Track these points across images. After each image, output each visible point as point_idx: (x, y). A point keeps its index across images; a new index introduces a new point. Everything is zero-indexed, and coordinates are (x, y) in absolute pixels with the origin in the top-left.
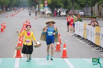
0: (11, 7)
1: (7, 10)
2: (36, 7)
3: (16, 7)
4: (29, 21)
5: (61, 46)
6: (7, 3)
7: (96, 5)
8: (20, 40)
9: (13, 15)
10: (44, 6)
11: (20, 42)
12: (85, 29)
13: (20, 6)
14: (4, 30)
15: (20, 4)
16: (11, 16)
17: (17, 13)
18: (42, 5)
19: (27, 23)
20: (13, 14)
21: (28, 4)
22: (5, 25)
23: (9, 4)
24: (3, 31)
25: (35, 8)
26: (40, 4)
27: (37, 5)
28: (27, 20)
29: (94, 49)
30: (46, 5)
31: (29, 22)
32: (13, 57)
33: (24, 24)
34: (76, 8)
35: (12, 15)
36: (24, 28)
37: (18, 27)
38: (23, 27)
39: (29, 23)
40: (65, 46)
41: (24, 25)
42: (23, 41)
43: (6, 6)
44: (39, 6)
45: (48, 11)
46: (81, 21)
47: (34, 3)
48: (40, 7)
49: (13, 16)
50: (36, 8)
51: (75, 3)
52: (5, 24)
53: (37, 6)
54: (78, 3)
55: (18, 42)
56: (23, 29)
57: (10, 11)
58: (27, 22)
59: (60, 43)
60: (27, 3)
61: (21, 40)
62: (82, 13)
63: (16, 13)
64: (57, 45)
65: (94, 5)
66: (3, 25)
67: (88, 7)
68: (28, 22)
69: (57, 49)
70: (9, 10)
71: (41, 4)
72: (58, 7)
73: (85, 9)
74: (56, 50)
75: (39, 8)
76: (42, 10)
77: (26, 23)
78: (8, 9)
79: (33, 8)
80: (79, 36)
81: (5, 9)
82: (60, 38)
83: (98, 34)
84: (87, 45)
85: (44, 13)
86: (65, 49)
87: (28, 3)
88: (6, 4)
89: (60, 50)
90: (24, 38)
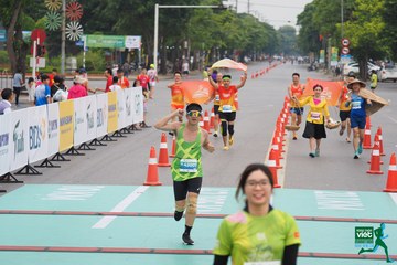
0: (253, 54)
2: (319, 54)
3: (267, 54)
5: (382, 160)
8: (275, 142)
9: (257, 75)
10: (340, 54)
11: (276, 147)
13: (276, 52)
15: (278, 45)
16: (253, 77)
17: (267, 70)
18: (334, 51)
20: (259, 73)
21: (299, 47)
23: (249, 45)
25: (315, 57)
26: (329, 48)
27: (320, 49)
30: (346, 50)
33: (286, 99)
35: (255, 74)
36: (286, 111)
40: (393, 162)
42: (283, 143)
43: (242, 50)
44: (326, 53)
45: (349, 66)
47: (314, 44)
48: (329, 54)
50: (319, 58)
53: (322, 52)
56: (283, 111)
59: (381, 152)
60: (296, 44)
61: (279, 140)
64: (373, 157)
69: (371, 169)
71: (333, 46)
72: (377, 56)
74: (369, 171)
75: (326, 58)
76: (334, 63)
78: (246, 59)
79: (312, 56)
81: (237, 58)
82: (380, 137)
85: (338, 71)
87: (299, 44)
88: (240, 44)
89: (379, 169)
90: (285, 137)
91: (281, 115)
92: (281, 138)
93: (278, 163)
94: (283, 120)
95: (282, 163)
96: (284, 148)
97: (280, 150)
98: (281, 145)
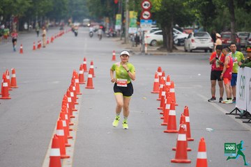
0: (35, 20)
1: (21, 29)
2: (114, 20)
4: (92, 64)
6: (24, 7)
8: (59, 126)
9: (39, 46)
10: (140, 19)
11: (61, 133)
14: (10, 92)
16: (34, 47)
17: (52, 39)
18: (132, 15)
19: (85, 69)
21: (90, 11)
22: (14, 76)
23: (29, 9)
24: (8, 95)
25: (110, 23)
26: (127, 12)
27: (116, 13)
28: (85, 63)
30: (146, 15)
31: (92, 67)
33: (74, 73)
35: (36, 45)
36: (74, 88)
38: (73, 84)
39: (91, 71)
41: (73, 79)
42: (71, 127)
43: (21, 16)
44: (123, 19)
45: (151, 34)
47: (109, 8)
48: (127, 19)
52: (13, 72)
53: (119, 17)
55: (54, 134)
56: (71, 89)
58: (84, 67)
59: (188, 136)
60: (87, 8)
61: (64, 124)
63: (50, 40)
64: (179, 142)
66: (8, 77)
68: (88, 70)
69: (177, 157)
70: (28, 30)
71: (131, 10)
74: (173, 159)
75: (123, 25)
76: (132, 30)
77: (81, 72)
78: (26, 26)
81: (15, 25)
86: (202, 155)
87: (90, 8)
88: (18, 9)
90: (73, 121)
91: (68, 94)
92: (68, 121)
93: (63, 152)
94: (69, 100)
95: (69, 151)
96: (72, 134)
97: (67, 136)
98: (67, 130)
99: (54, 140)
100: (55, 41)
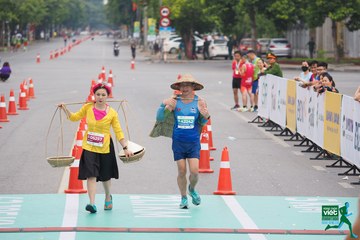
0: (51, 29)
1: (37, 38)
2: (132, 27)
3: (68, 29)
4: (111, 73)
5: (212, 155)
6: (40, 15)
7: (328, 23)
8: (79, 137)
9: (57, 55)
10: (158, 26)
12: (291, 101)
13: (80, 26)
14: (27, 102)
15: (82, 17)
16: (51, 57)
17: (70, 48)
18: (151, 22)
19: (104, 79)
20: (59, 52)
21: (108, 18)
22: (32, 86)
23: (46, 17)
24: (26, 105)
25: (128, 30)
26: (145, 19)
27: (134, 20)
28: (104, 72)
29: (320, 166)
30: (165, 22)
31: (111, 76)
32: (56, 192)
33: (93, 83)
34: (261, 33)
35: (54, 54)
37: (75, 92)
39: (110, 80)
40: (225, 157)
43: (37, 24)
44: (142, 26)
45: (170, 41)
46: (278, 73)
47: (127, 15)
48: (145, 27)
49: (60, 56)
50: (133, 31)
51: (259, 17)
52: (31, 82)
53: (137, 24)
54: (270, 15)
55: (74, 144)
56: (90, 99)
57: (47, 40)
58: (102, 76)
59: (211, 145)
60: (104, 16)
62: (280, 48)
63: (67, 49)
64: (202, 152)
65: (320, 23)
66: (26, 87)
67: (301, 27)
68: (107, 79)
70: (44, 39)
71: (150, 17)
72: (205, 28)
73: (291, 35)
75: (142, 32)
76: (151, 38)
78: (42, 35)
79: (124, 30)
80: (270, 124)
81: (31, 34)
82: (209, 128)
83: (332, 117)
84: (298, 152)
85: (157, 48)
86: (226, 165)
87: (108, 15)
88: (35, 17)
89: (209, 167)
99: (74, 151)
100: (72, 49)
